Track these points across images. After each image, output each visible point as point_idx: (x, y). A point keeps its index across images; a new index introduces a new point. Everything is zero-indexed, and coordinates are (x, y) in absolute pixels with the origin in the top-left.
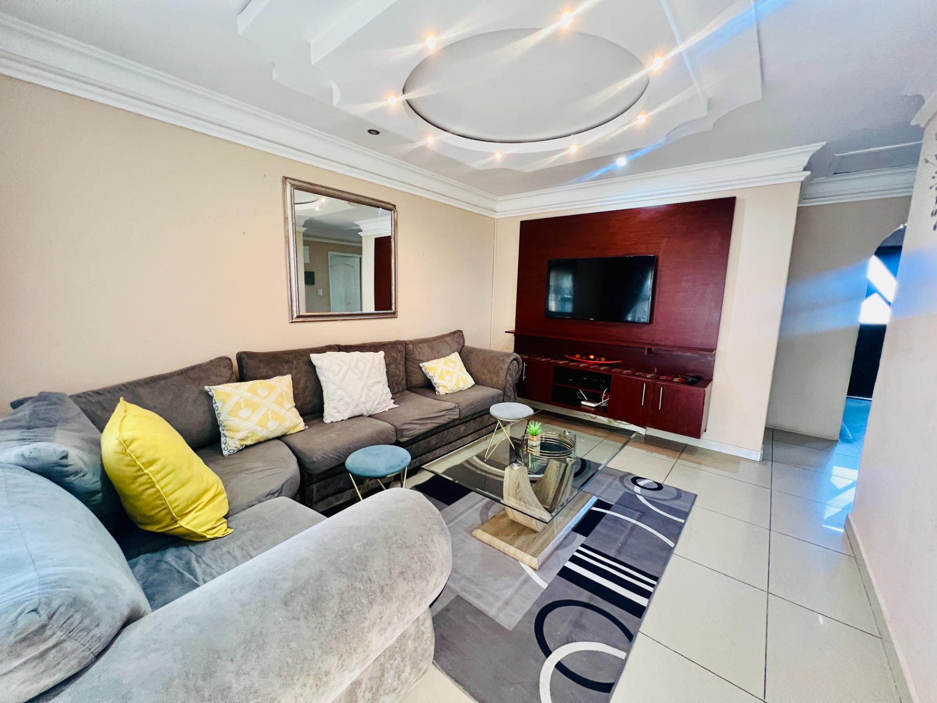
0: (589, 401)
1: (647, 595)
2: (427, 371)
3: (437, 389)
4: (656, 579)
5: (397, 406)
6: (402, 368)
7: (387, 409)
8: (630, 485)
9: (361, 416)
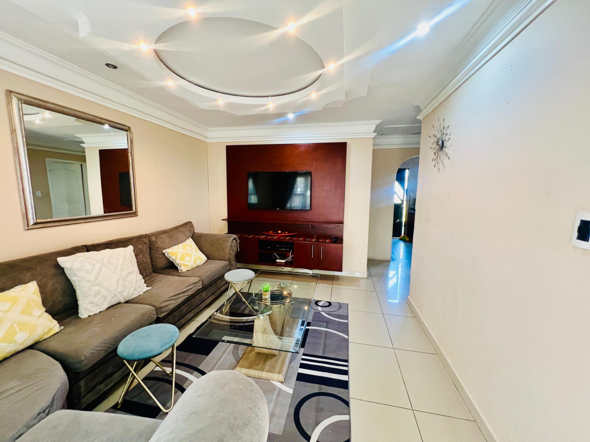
0: (280, 259)
1: (346, 373)
2: (170, 255)
3: (179, 268)
4: (347, 361)
5: (150, 288)
6: (147, 256)
7: (142, 293)
8: (315, 307)
9: (119, 303)
